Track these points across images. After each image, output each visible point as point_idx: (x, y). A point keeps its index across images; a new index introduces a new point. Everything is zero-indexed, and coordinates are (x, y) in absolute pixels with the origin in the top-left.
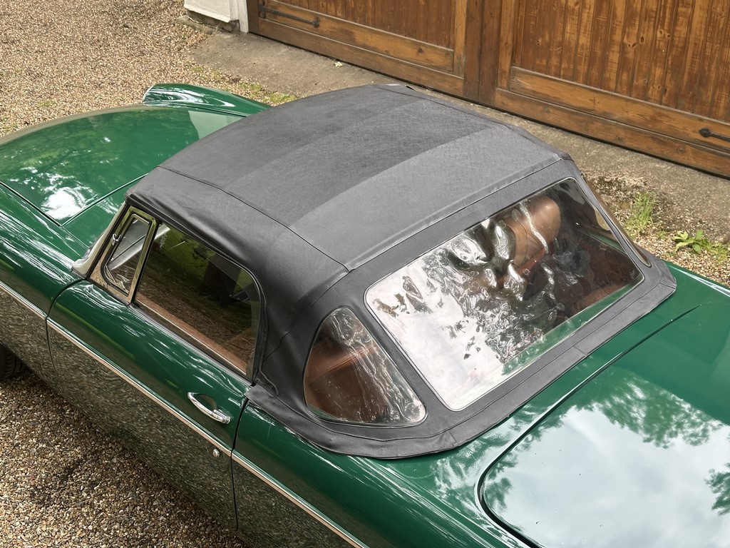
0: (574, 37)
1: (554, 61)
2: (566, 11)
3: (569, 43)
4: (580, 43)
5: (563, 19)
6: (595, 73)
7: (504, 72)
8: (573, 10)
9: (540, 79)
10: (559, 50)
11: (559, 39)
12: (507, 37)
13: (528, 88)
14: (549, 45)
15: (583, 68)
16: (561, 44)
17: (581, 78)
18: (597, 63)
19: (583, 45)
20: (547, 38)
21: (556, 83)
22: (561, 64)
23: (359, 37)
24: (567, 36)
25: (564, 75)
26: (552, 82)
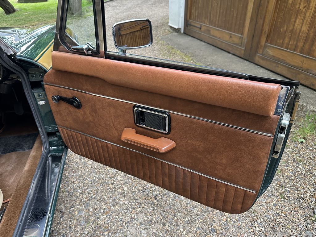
0: (299, 27)
1: (287, 40)
2: (298, 12)
3: (296, 30)
4: (302, 30)
5: (295, 17)
6: (307, 47)
7: (261, 46)
8: (302, 11)
9: (277, 50)
10: (290, 34)
11: (291, 28)
12: (266, 28)
13: (271, 54)
14: (285, 32)
15: (300, 44)
16: (292, 31)
17: (299, 50)
18: (309, 41)
19: (303, 31)
20: (285, 28)
21: (285, 52)
22: (290, 42)
23: (212, 32)
24: (296, 26)
25: (290, 48)
26: (283, 51)
